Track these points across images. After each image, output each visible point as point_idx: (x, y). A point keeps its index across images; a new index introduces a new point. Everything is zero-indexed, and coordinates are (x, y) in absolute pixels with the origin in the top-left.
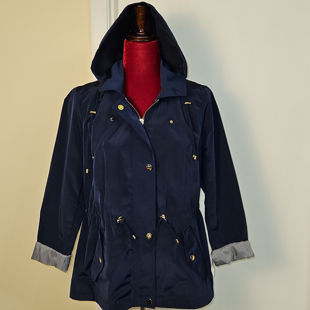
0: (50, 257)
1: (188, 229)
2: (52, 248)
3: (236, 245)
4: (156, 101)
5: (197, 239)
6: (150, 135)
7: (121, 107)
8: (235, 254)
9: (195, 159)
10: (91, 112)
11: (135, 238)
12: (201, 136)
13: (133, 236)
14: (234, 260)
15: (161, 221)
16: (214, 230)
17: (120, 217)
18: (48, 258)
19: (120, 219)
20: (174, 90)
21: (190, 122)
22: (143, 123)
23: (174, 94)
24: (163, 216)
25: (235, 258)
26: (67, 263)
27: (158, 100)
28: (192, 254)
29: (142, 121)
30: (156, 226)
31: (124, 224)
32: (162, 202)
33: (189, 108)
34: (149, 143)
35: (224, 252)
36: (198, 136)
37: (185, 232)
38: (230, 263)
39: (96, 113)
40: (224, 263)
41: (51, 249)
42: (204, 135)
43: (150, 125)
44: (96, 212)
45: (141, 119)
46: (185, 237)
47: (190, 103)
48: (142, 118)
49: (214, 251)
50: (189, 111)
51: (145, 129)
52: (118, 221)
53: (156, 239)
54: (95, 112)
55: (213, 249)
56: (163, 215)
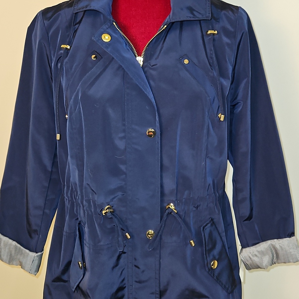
0: (13, 254)
1: (208, 224)
2: (16, 242)
3: (277, 243)
4: (162, 28)
5: (221, 238)
6: (152, 83)
7: (106, 38)
8: (275, 255)
9: (222, 119)
10: (62, 46)
11: (129, 237)
12: (232, 84)
13: (127, 234)
14: (273, 263)
15: (168, 213)
16: (245, 220)
17: (107, 207)
18: (11, 255)
19: (106, 210)
20: (191, 10)
21: (215, 62)
22: (141, 63)
23: (192, 16)
24: (172, 206)
25: (275, 260)
26: (36, 262)
27: (166, 26)
28: (214, 259)
29: (140, 60)
30: (161, 221)
31: (113, 217)
32: (169, 184)
33: (214, 40)
34: (151, 96)
35: (259, 252)
36: (227, 83)
37: (203, 228)
38: (267, 267)
39: (71, 47)
40: (258, 267)
41: (14, 243)
42: (235, 81)
43: (153, 66)
44: (74, 195)
45: (139, 57)
46: (204, 235)
47: (216, 32)
48: (139, 55)
49: (244, 250)
50: (214, 45)
51: (145, 73)
52: (104, 212)
53: (161, 239)
54: (69, 47)
55: (243, 246)
56: (172, 204)
